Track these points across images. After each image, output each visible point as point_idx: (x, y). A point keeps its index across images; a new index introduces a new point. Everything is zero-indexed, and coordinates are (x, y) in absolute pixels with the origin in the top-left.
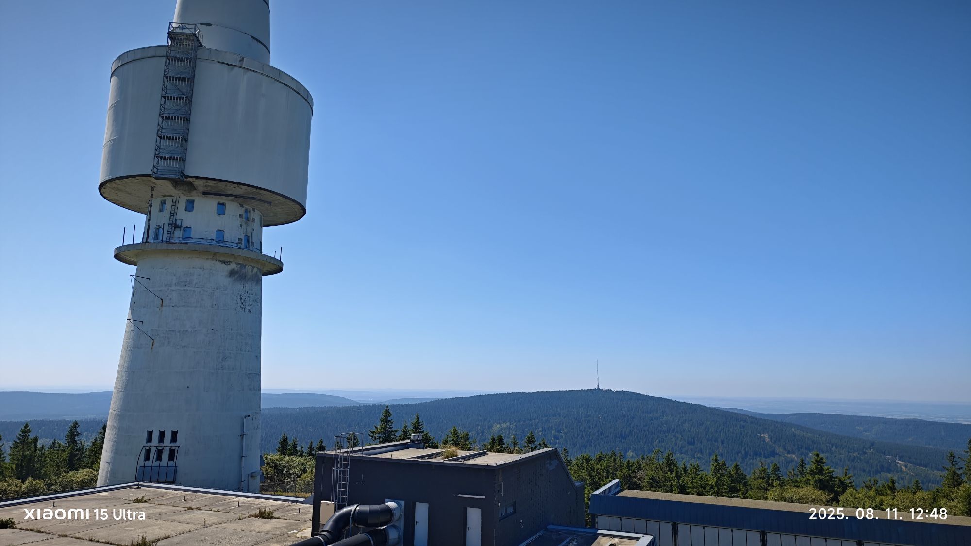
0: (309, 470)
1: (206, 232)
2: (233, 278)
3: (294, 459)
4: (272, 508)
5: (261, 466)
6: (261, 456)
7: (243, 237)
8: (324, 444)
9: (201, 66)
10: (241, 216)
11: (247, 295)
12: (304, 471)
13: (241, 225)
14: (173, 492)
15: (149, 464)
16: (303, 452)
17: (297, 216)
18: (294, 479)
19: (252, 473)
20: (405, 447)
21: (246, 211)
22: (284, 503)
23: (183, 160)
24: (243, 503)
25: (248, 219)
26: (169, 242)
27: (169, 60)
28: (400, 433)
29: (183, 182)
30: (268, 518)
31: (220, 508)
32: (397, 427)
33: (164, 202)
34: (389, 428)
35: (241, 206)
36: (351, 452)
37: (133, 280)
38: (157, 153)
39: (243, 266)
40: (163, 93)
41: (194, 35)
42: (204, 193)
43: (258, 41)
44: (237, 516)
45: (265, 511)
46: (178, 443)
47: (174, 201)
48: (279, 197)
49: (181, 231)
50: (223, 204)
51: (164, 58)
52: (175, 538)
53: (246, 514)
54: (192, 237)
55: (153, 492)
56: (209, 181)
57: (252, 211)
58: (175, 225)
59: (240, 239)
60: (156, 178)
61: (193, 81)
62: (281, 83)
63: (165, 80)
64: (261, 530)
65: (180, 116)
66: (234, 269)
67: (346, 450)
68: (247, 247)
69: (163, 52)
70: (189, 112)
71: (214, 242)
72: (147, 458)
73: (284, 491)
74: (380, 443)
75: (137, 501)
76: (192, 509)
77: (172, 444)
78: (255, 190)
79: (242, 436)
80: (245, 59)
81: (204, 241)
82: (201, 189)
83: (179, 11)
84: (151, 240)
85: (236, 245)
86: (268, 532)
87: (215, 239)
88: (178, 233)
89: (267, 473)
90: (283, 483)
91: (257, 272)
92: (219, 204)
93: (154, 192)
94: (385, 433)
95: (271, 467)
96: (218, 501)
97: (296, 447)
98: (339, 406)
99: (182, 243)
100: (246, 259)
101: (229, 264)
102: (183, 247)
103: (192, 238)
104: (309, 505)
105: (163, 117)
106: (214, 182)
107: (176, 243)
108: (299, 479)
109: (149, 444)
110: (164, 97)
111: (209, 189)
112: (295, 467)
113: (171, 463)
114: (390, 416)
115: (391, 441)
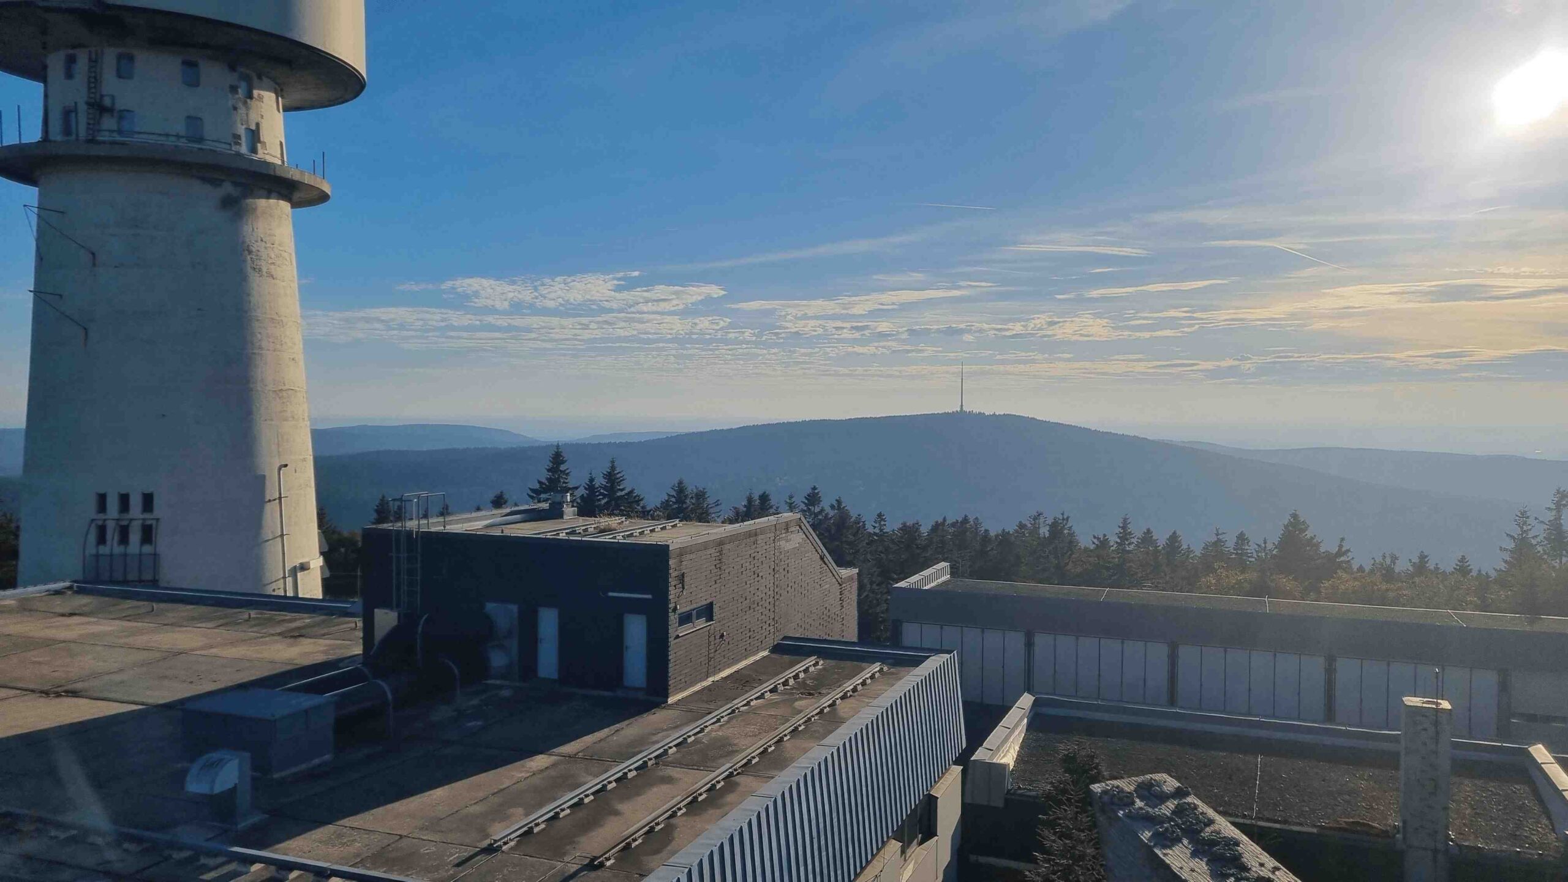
1: (165, 120)
2: (230, 212)
7: (241, 132)
10: (234, 89)
13: (236, 108)
15: (104, 550)
19: (302, 564)
21: (244, 78)
25: (248, 96)
26: (91, 141)
29: (104, 18)
33: (71, 60)
35: (232, 68)
39: (247, 188)
42: (151, 41)
46: (156, 514)
47: (94, 56)
49: (115, 119)
50: (194, 65)
54: (137, 129)
57: (256, 81)
58: (99, 108)
59: (237, 136)
66: (229, 195)
68: (253, 150)
71: (183, 140)
72: (102, 539)
77: (147, 516)
79: (279, 499)
81: (163, 138)
82: (144, 34)
84: (54, 136)
85: (229, 146)
87: (183, 133)
88: (109, 123)
92: (184, 63)
99: (118, 143)
100: (252, 174)
101: (220, 185)
103: (140, 133)
107: (104, 142)
109: (101, 516)
111: (159, 33)
113: (147, 549)
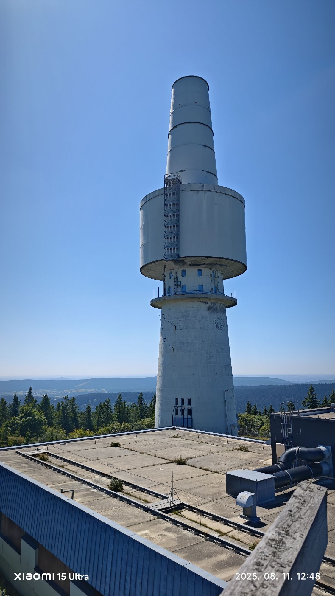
0: (266, 424)
1: (193, 286)
2: (210, 311)
3: (256, 417)
4: (247, 446)
5: (237, 420)
6: (237, 414)
7: (213, 287)
8: (273, 408)
9: (182, 194)
10: (211, 275)
11: (218, 320)
12: (263, 424)
13: (211, 281)
14: (192, 433)
15: (178, 416)
16: (261, 413)
17: (242, 271)
18: (257, 428)
19: (233, 424)
20: (327, 411)
21: (214, 272)
22: (254, 443)
23: (178, 249)
24: (230, 441)
25: (214, 277)
26: (176, 295)
27: (166, 195)
28: (321, 403)
29: (179, 261)
30: (246, 451)
31: (218, 444)
32: (320, 398)
33: (171, 273)
34: (315, 399)
35: (210, 269)
36: (291, 414)
37: (161, 316)
38: (165, 247)
39: (215, 304)
40: (165, 214)
41: (177, 178)
42: (190, 265)
43: (210, 173)
44: (227, 449)
45: (243, 447)
46: (191, 405)
47: (176, 272)
48: (231, 261)
49: (181, 288)
50: (201, 270)
51: (164, 195)
52: (197, 458)
53: (232, 448)
55: (182, 432)
56: (192, 258)
57: (216, 272)
58: (178, 285)
59: (212, 289)
60: (166, 261)
61: (179, 204)
62: (225, 194)
63: (165, 207)
64: (242, 458)
65: (174, 225)
66: (210, 306)
67: (288, 412)
68: (216, 292)
69: (163, 192)
70: (178, 221)
71: (198, 291)
72: (177, 413)
73: (252, 436)
74: (309, 408)
75: (174, 437)
76: (203, 443)
77: (189, 406)
78: (217, 259)
79: (225, 402)
80: (204, 185)
81: (193, 291)
82: (189, 263)
83: (168, 168)
84: (167, 294)
85: (209, 292)
86: (246, 460)
88: (179, 289)
89: (241, 425)
90: (251, 431)
91: (223, 306)
92: (198, 270)
93: (166, 268)
94: (311, 402)
95: (243, 421)
96: (216, 439)
97: (257, 410)
98: (280, 385)
99: (182, 294)
100: (216, 299)
101: (207, 303)
102: (183, 296)
103: (187, 291)
104: (268, 445)
105: (166, 227)
106: (195, 258)
107: (179, 295)
108: (260, 429)
109: (177, 406)
110: (166, 216)
111: (192, 262)
112: (257, 422)
113: (189, 417)
114: (314, 391)
115: (317, 407)
